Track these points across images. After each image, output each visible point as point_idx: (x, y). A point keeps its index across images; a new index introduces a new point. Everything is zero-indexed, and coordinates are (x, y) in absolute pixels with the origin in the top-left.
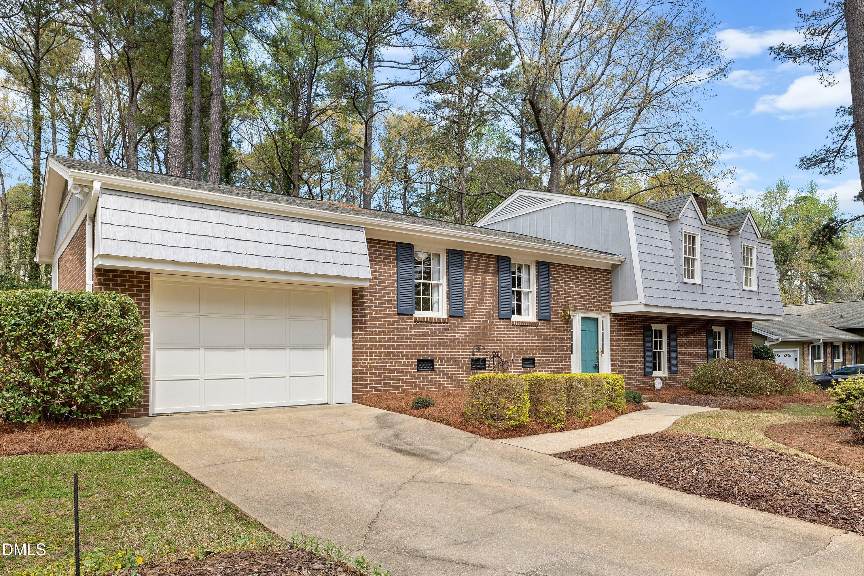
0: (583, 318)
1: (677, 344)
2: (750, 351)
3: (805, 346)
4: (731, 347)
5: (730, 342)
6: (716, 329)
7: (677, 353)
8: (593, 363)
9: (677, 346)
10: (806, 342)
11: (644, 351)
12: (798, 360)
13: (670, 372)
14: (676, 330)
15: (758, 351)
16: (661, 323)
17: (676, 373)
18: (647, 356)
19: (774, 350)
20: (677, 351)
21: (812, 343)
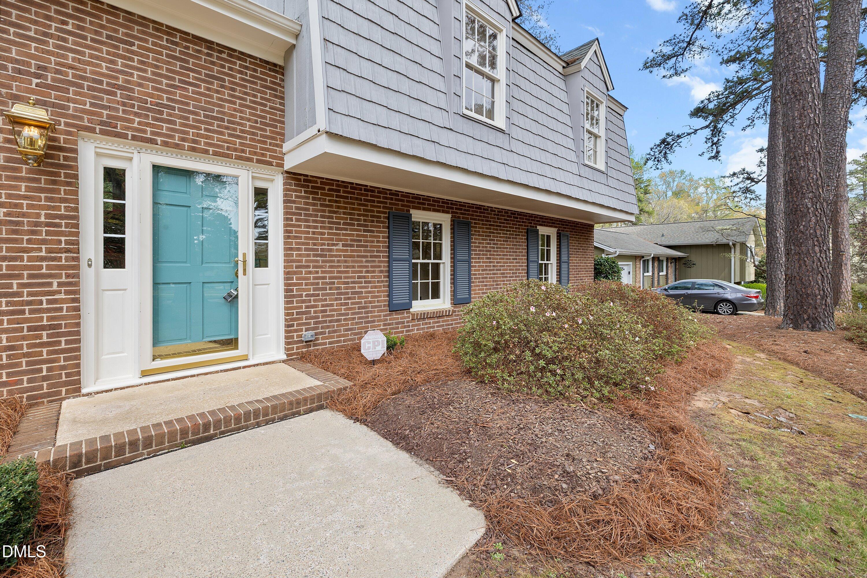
0: (157, 169)
1: (469, 250)
2: (591, 265)
3: (638, 261)
4: (564, 258)
5: (564, 251)
6: (543, 230)
7: (470, 267)
8: (223, 290)
9: (470, 255)
10: (639, 257)
11: (389, 262)
12: (631, 273)
13: (456, 301)
14: (467, 225)
15: (601, 265)
16: (435, 210)
17: (467, 301)
18: (395, 273)
19: (619, 263)
20: (469, 262)
21: (643, 257)
